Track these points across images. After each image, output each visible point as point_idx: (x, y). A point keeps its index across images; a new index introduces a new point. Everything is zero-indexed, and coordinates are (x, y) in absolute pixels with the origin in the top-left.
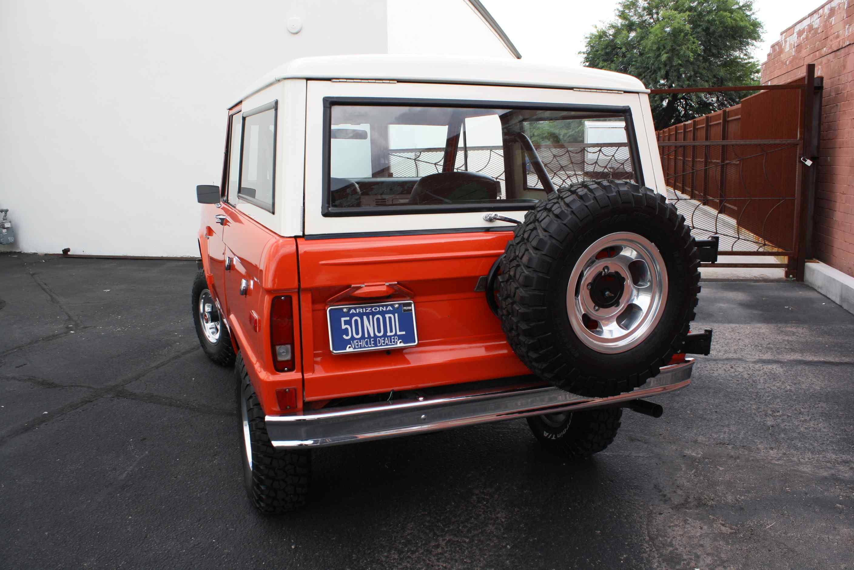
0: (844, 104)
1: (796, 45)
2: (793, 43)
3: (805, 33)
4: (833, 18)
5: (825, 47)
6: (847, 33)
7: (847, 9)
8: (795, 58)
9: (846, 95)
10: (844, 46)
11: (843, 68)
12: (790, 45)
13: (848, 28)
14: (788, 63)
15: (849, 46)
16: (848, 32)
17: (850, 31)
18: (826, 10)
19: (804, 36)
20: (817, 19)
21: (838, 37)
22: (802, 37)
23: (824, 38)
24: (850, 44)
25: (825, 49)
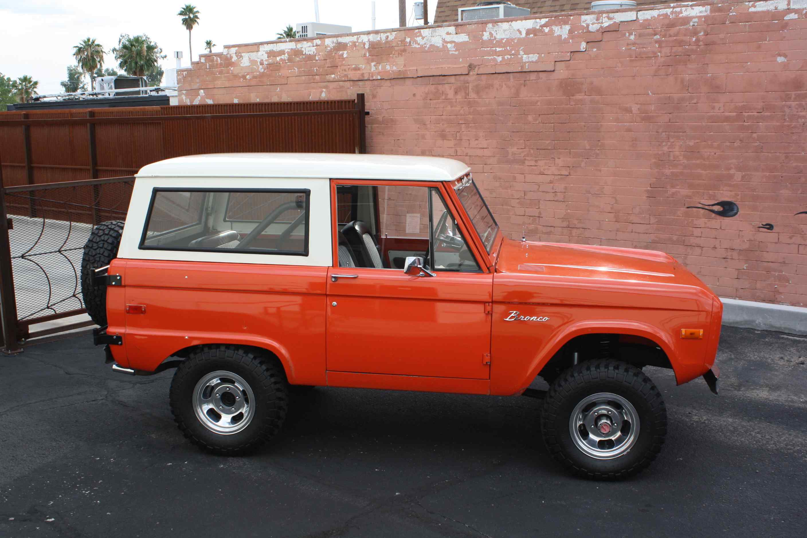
0: (377, 127)
1: (265, 63)
2: (259, 60)
3: (286, 55)
4: (345, 52)
5: (333, 74)
6: (373, 69)
7: (369, 48)
8: (262, 75)
9: (381, 119)
10: (371, 79)
11: (371, 97)
12: (253, 62)
13: (374, 65)
14: (248, 77)
15: (380, 81)
16: (376, 69)
17: (380, 67)
18: (329, 42)
19: (285, 57)
20: (309, 47)
21: (357, 69)
22: (278, 59)
23: (330, 66)
24: (381, 79)
25: (333, 76)
